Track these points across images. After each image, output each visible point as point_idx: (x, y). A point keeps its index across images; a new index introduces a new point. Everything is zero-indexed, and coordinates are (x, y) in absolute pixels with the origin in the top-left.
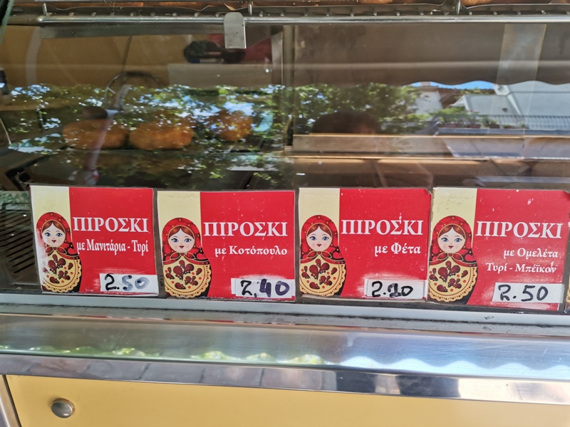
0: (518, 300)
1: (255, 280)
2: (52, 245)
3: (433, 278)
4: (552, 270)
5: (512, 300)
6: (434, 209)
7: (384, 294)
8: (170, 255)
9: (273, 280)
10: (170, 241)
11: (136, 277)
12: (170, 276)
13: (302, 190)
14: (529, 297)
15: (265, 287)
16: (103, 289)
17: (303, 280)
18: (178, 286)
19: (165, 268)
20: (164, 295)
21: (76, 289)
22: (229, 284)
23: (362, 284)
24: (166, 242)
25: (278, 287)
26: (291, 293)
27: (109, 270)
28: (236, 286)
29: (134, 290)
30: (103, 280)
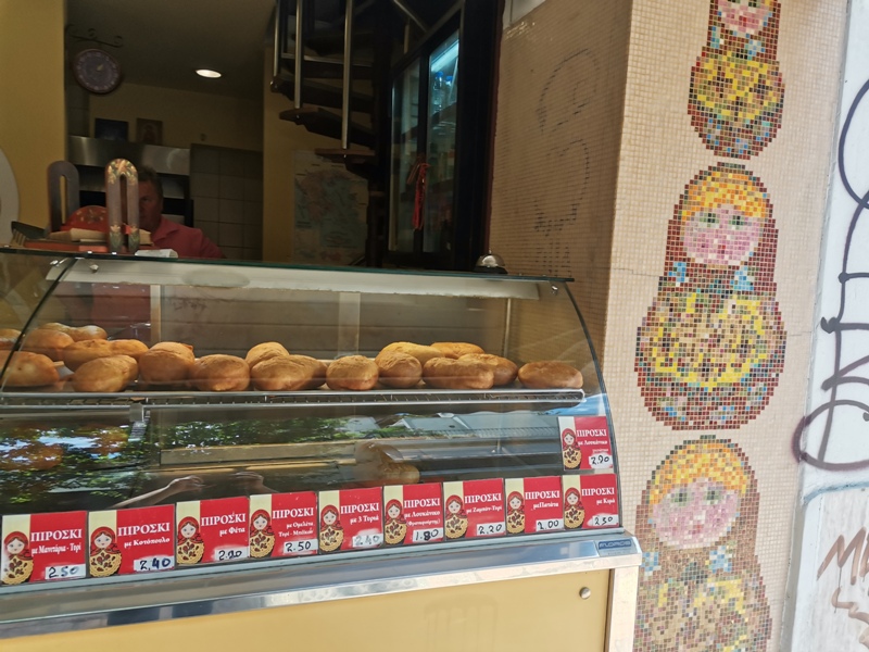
0: (296, 550)
1: (149, 559)
2: (14, 552)
3: (252, 544)
4: (311, 532)
5: (293, 551)
6: (251, 507)
7: (226, 558)
8: (95, 550)
9: (160, 558)
10: (96, 542)
11: (71, 567)
12: (93, 564)
13: (178, 503)
14: (302, 548)
15: (156, 563)
16: (47, 578)
17: (179, 555)
18: (99, 569)
19: (91, 559)
20: (89, 576)
21: (27, 581)
22: (132, 564)
23: (213, 553)
24: (93, 543)
25: (163, 562)
26: (172, 565)
27: (52, 565)
28: (137, 565)
29: (69, 575)
30: (48, 571)
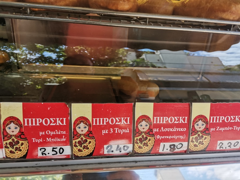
0: (51, 154)
4: (64, 140)
5: (47, 155)
6: (2, 113)
14: (55, 153)
